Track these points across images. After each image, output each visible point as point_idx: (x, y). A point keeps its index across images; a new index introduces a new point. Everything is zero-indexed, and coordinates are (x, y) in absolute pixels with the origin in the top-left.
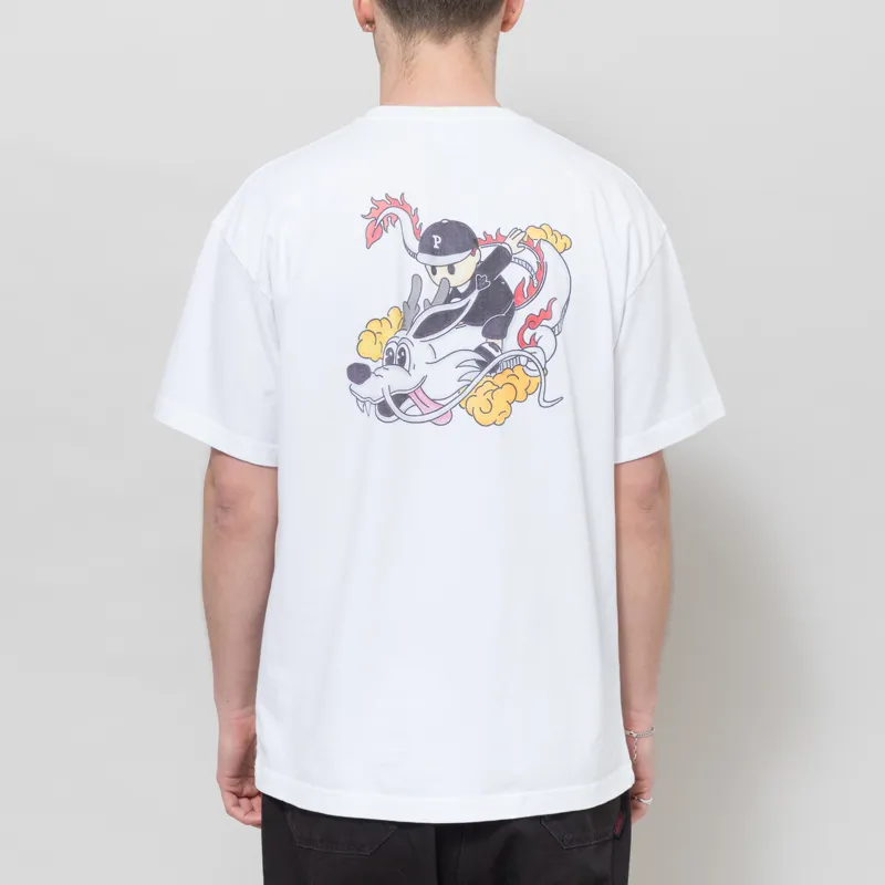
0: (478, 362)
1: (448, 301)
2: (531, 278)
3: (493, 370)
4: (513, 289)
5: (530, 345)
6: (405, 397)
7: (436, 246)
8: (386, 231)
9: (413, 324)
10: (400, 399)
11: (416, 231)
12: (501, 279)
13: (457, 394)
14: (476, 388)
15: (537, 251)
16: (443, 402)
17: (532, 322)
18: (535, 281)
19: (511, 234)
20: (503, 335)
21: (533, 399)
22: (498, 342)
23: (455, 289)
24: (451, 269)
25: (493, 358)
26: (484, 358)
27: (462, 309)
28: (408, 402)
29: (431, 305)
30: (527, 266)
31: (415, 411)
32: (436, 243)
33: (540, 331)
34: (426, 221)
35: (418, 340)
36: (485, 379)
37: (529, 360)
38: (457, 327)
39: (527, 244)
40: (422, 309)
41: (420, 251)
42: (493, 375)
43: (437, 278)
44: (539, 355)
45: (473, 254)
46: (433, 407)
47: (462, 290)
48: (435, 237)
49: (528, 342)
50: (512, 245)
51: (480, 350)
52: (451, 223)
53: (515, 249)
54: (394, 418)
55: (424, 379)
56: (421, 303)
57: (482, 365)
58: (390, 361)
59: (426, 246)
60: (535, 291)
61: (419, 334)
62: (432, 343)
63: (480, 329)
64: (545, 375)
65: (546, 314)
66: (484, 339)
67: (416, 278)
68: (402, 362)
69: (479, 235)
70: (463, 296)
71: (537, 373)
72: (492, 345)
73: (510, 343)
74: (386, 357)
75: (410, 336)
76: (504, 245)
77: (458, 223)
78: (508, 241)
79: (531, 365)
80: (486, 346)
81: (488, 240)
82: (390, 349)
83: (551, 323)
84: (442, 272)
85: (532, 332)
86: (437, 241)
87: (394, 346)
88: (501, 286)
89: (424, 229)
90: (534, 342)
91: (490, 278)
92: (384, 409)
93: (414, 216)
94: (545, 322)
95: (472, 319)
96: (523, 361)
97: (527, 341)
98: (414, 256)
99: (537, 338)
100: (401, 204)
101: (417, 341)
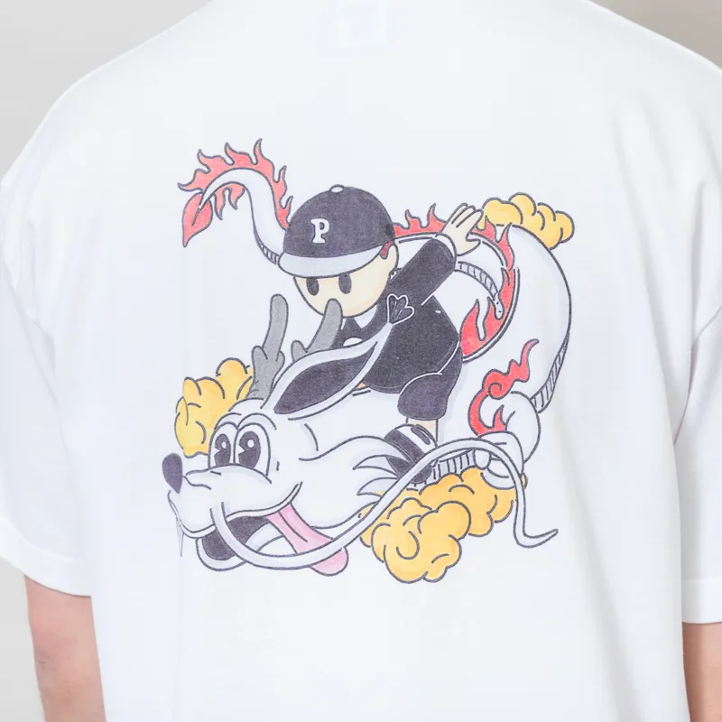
0: (392, 460)
1: (338, 343)
2: (490, 301)
3: (420, 478)
4: (457, 323)
5: (492, 430)
6: (260, 522)
7: (318, 240)
8: (220, 217)
9: (273, 387)
10: (245, 526)
11: (280, 211)
12: (434, 304)
13: (356, 519)
14: (391, 509)
15: (502, 248)
16: (333, 533)
17: (495, 385)
18: (499, 308)
19: (454, 218)
20: (437, 411)
21: (503, 530)
22: (429, 425)
23: (351, 320)
24: (345, 282)
25: (418, 455)
26: (403, 456)
27: (362, 360)
28: (265, 533)
29: (307, 352)
30: (482, 277)
31: (281, 547)
32: (319, 232)
33: (510, 402)
34: (301, 192)
35: (286, 417)
36: (406, 494)
37: (493, 457)
38: (355, 392)
39: (485, 234)
40: (289, 361)
41: (285, 251)
42: (420, 487)
43: (319, 301)
44: (511, 448)
45: (384, 254)
46: (314, 541)
47: (363, 322)
48: (316, 222)
49: (489, 423)
50: (456, 237)
51: (394, 438)
52: (349, 192)
53: (462, 246)
54: (234, 561)
55: (297, 489)
56: (286, 349)
57: (400, 467)
58: (223, 458)
59: (299, 241)
60: (499, 325)
61: (285, 406)
62: (311, 422)
63: (396, 397)
64: (524, 487)
65: (519, 370)
66: (402, 419)
67: (278, 301)
68: (249, 459)
69: (397, 217)
70: (366, 334)
71: (509, 483)
72: (418, 430)
73: (454, 425)
74: (214, 451)
75: (269, 410)
76: (440, 238)
77: (360, 192)
78: (450, 230)
79: (497, 467)
80: (406, 431)
81: (414, 227)
82: (223, 437)
83: (529, 388)
84: (329, 289)
85: (497, 404)
86: (321, 228)
87: (230, 432)
88: (433, 318)
89: (295, 208)
90: (500, 424)
91: (415, 301)
92: (215, 547)
93: (277, 182)
94: (518, 386)
95: (381, 379)
96: (482, 458)
97: (488, 421)
98: (274, 258)
99: (505, 417)
100: (256, 161)
101: (281, 420)
